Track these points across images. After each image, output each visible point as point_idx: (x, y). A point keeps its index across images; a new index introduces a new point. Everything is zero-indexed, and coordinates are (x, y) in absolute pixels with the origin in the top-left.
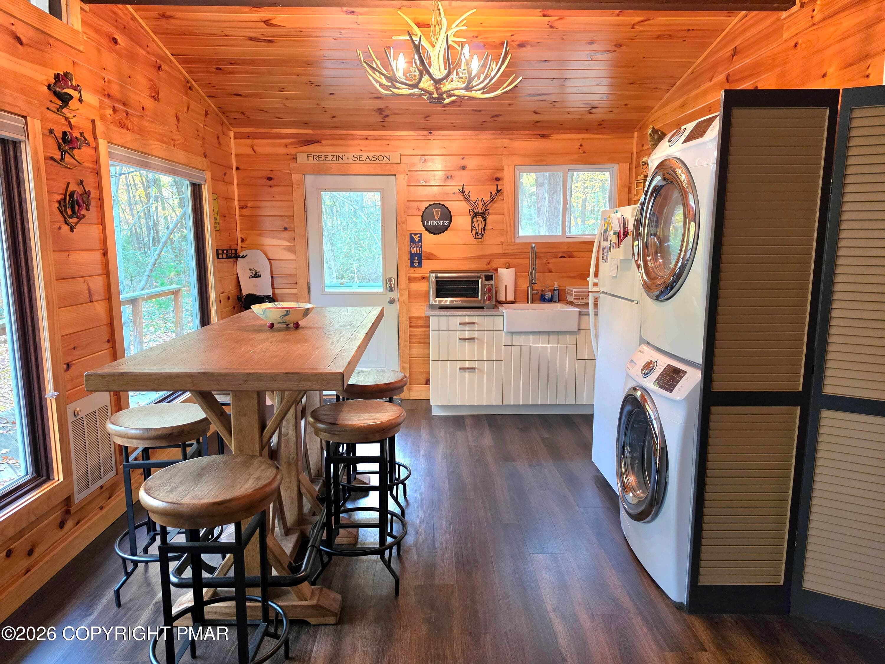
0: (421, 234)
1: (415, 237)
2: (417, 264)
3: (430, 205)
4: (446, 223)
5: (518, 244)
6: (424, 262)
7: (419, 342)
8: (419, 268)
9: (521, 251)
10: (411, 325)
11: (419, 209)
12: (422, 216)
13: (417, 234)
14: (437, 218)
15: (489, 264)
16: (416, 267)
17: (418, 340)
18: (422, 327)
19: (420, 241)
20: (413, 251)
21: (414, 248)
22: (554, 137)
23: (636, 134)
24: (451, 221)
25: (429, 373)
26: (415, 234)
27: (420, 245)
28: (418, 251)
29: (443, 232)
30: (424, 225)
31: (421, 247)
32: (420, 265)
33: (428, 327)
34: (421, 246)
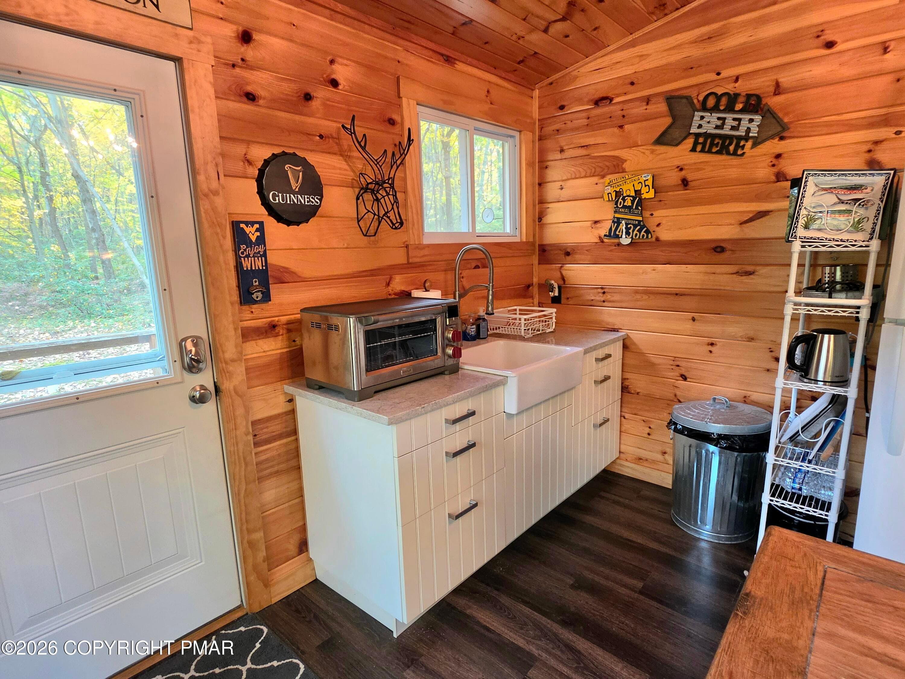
0: (261, 224)
1: (247, 230)
2: (260, 295)
3: (274, 156)
4: (315, 201)
5: (429, 246)
6: (274, 289)
7: (277, 473)
8: (264, 306)
9: (433, 258)
10: (258, 438)
11: (250, 163)
12: (259, 181)
13: (253, 223)
14: (295, 186)
15: (388, 284)
16: (255, 302)
17: (276, 469)
18: (280, 437)
19: (261, 240)
20: (247, 264)
21: (248, 256)
22: (460, 66)
23: (536, 93)
24: (322, 196)
25: (303, 529)
26: (247, 223)
27: (261, 249)
28: (259, 264)
29: (307, 221)
30: (265, 203)
31: (265, 255)
32: (267, 298)
33: (295, 432)
34: (265, 251)
